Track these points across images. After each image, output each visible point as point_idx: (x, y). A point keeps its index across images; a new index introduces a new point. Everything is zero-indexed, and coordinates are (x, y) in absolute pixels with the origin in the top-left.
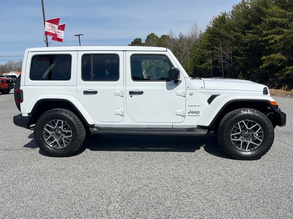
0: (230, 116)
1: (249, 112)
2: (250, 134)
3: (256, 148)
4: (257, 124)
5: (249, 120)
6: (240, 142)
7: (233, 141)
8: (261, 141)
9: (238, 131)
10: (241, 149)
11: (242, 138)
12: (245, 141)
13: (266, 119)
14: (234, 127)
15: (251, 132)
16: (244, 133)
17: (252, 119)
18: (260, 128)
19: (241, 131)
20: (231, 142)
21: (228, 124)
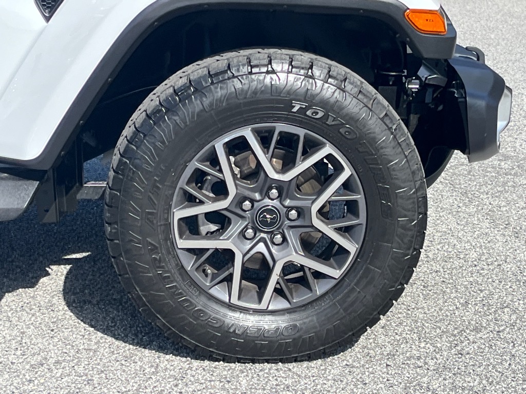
0: (167, 100)
1: (283, 76)
2: (291, 208)
3: (320, 289)
4: (328, 149)
5: (281, 127)
6: (228, 256)
7: (190, 250)
8: (352, 247)
9: (220, 190)
10: (235, 300)
11: (242, 234)
12: (261, 247)
13: (382, 119)
14: (195, 164)
15: (293, 198)
16: (252, 201)
17: (301, 120)
18: (347, 173)
19: (232, 190)
20: (177, 257)
21: (155, 147)
